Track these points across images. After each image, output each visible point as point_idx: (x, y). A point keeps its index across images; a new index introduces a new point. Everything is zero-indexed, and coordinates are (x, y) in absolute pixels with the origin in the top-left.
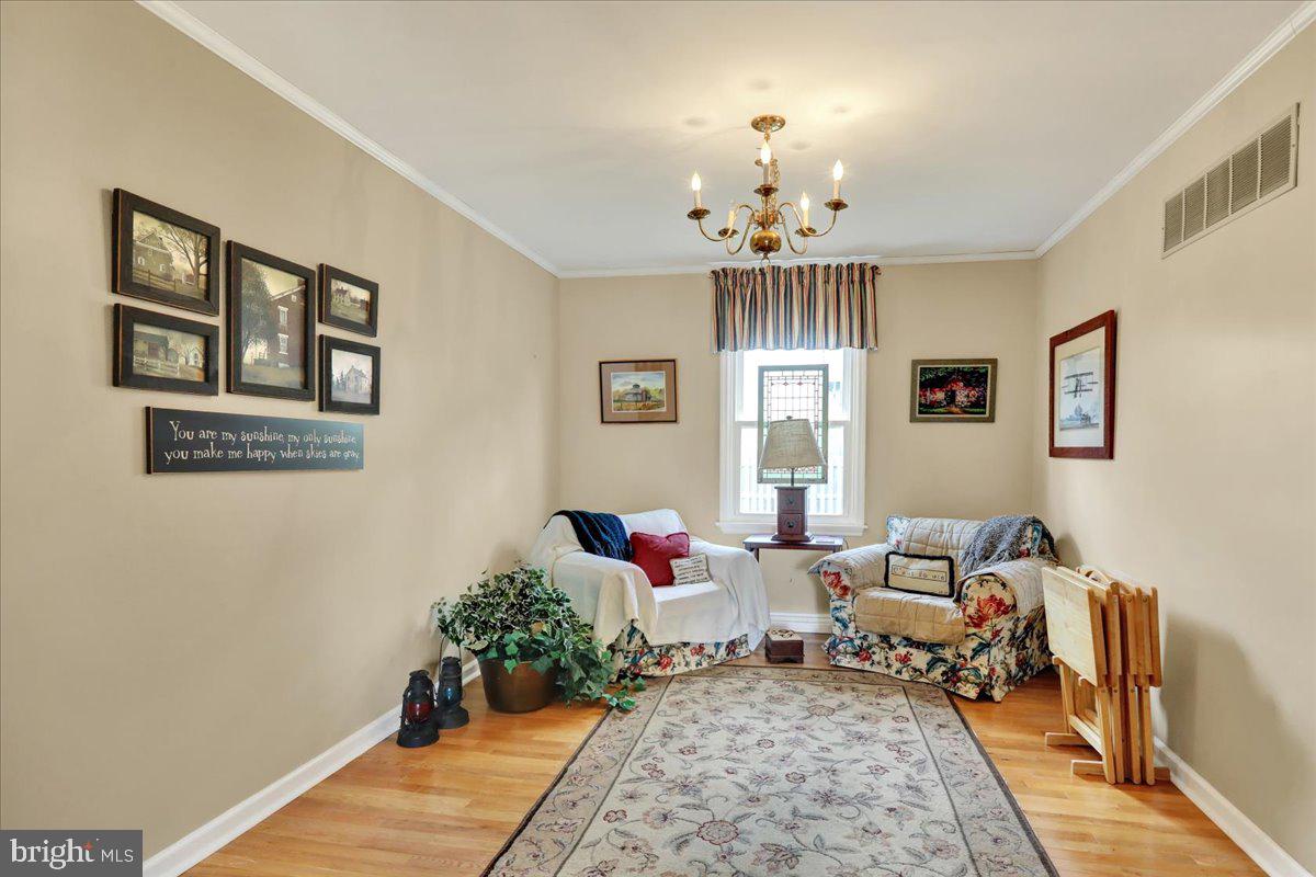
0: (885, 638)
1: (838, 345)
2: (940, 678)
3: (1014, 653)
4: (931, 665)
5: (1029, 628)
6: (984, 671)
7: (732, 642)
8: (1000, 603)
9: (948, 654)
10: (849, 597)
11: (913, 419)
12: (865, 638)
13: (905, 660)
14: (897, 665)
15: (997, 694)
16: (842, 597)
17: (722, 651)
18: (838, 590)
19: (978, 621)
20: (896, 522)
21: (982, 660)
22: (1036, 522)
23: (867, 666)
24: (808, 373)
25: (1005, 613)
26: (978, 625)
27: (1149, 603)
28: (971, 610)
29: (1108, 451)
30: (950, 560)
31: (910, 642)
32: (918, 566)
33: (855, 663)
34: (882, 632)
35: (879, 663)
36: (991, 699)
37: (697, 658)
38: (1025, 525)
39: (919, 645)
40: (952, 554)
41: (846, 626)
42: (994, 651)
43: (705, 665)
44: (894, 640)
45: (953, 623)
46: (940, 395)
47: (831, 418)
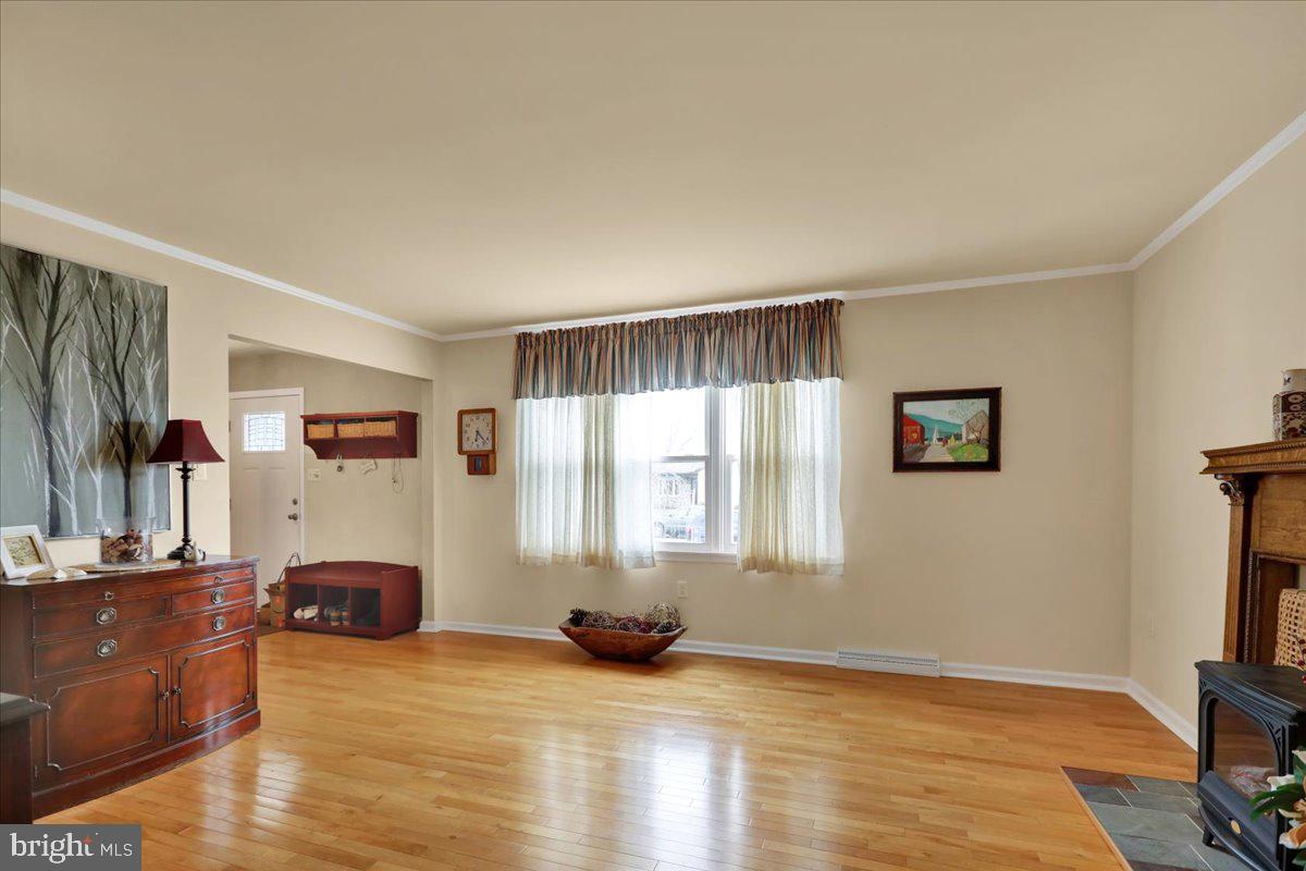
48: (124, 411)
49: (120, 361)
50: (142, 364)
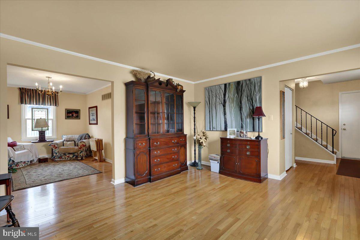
0: (65, 154)
1: (50, 105)
2: (75, 158)
3: (86, 153)
4: (73, 157)
5: (87, 149)
6: (82, 155)
7: (31, 161)
8: (84, 145)
9: (76, 154)
10: (57, 149)
11: (66, 119)
12: (61, 155)
13: (68, 157)
14: (67, 158)
15: (84, 158)
16: (55, 149)
17: (29, 163)
18: (55, 148)
19: (81, 148)
20: (64, 136)
21: (81, 154)
22: (88, 134)
23: (61, 159)
24: (43, 110)
25: (84, 146)
26: (80, 149)
27: (101, 140)
28: (79, 147)
29: (97, 124)
30: (75, 141)
31: (69, 154)
32: (69, 143)
33: (59, 160)
34: (64, 153)
35: (64, 158)
36: (83, 159)
37: (24, 164)
38: (86, 135)
39: (71, 154)
40: (74, 140)
41: (56, 154)
42: (83, 152)
43: (26, 165)
44: (66, 154)
45: (77, 149)
46: (71, 115)
47: (49, 118)
48: (253, 106)
49: (252, 96)
50: (256, 95)
